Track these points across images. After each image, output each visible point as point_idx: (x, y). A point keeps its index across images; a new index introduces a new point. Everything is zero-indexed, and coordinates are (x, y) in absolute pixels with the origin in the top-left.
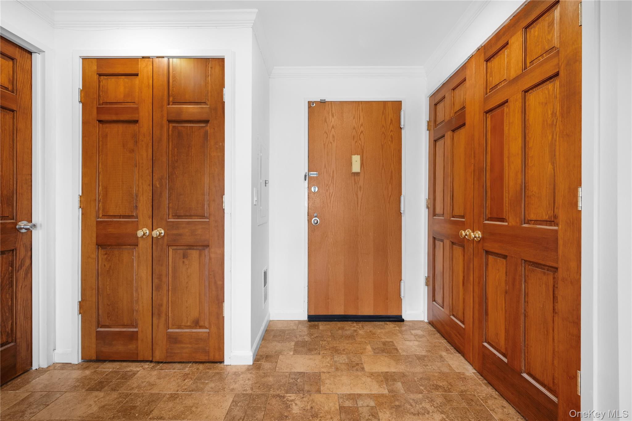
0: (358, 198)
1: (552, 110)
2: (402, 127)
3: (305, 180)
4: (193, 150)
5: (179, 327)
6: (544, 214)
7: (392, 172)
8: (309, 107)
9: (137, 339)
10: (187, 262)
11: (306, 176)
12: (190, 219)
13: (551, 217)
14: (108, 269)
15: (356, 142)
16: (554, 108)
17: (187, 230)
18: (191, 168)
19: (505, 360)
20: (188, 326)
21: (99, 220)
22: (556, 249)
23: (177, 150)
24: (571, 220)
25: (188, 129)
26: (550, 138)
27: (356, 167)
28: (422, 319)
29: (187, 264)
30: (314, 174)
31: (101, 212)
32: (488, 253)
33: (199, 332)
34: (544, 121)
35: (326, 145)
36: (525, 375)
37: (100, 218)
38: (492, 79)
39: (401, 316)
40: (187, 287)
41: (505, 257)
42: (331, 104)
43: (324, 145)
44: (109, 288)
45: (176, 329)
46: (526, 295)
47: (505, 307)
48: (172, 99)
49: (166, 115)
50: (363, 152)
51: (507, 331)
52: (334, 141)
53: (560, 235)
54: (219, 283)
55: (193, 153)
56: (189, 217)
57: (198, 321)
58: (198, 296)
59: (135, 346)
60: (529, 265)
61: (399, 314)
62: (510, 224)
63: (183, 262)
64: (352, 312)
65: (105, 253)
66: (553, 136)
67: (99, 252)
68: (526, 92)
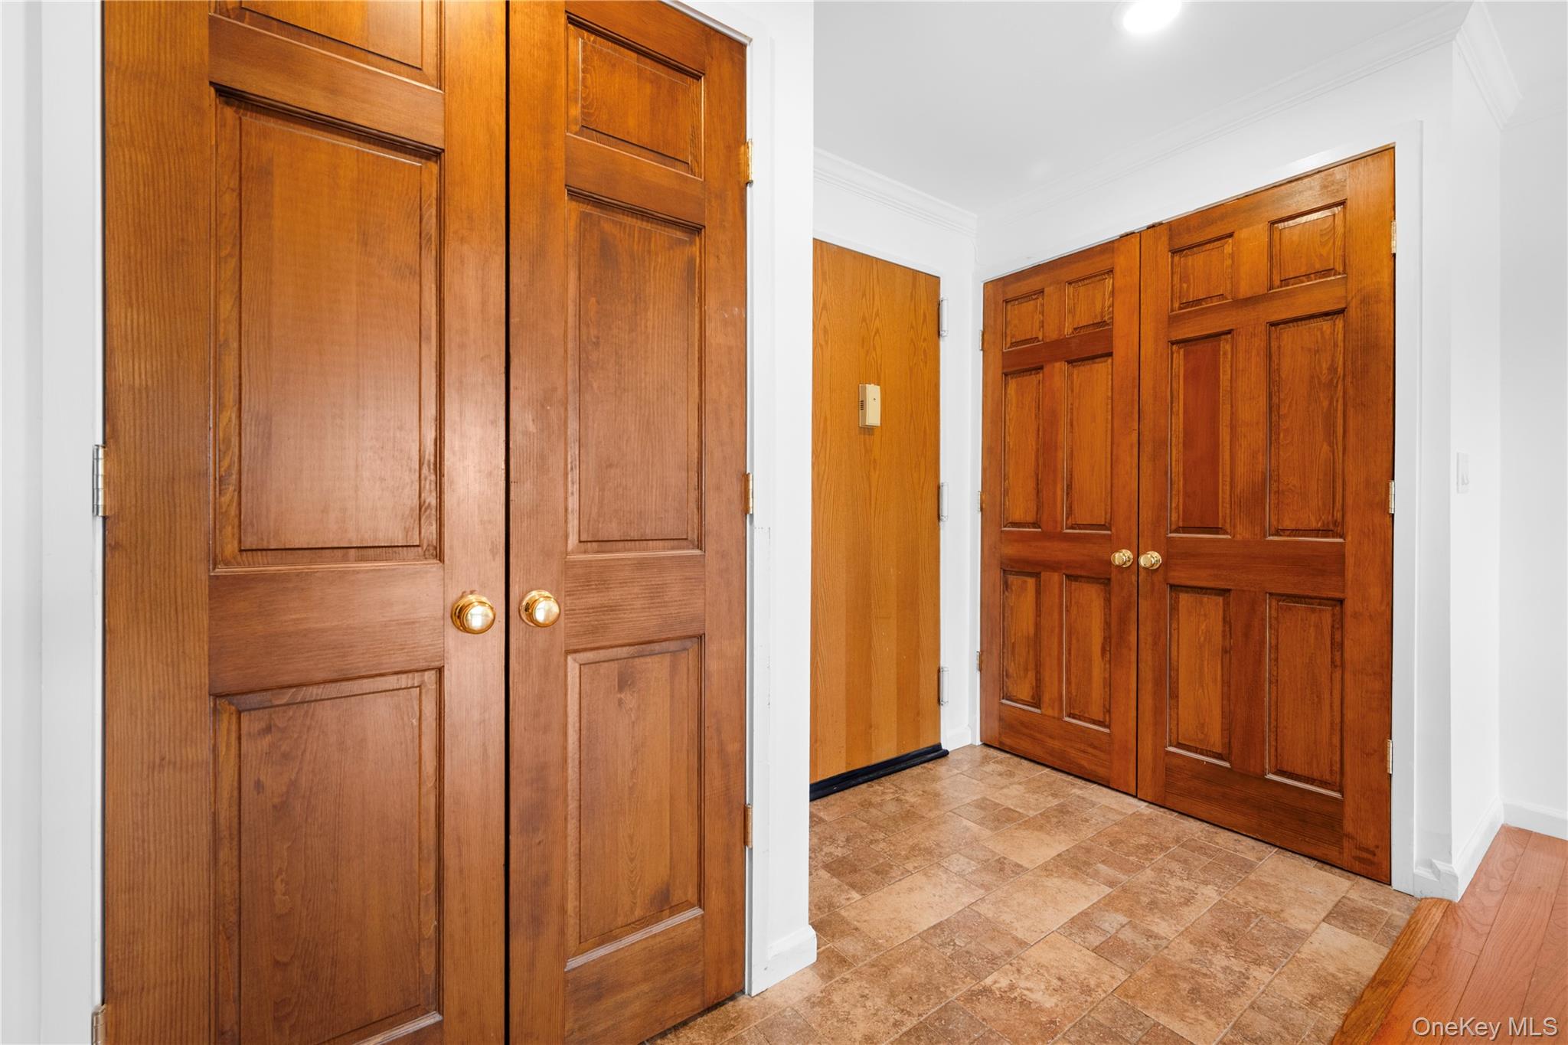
0: (870, 487)
1: (1329, 363)
4: (650, 314)
5: (606, 938)
6: (1313, 519)
7: (925, 431)
10: (630, 699)
12: (640, 550)
13: (1328, 523)
14: (276, 800)
15: (867, 353)
16: (1333, 361)
17: (636, 590)
18: (645, 373)
19: (1227, 765)
20: (633, 923)
21: (221, 570)
22: (1342, 573)
23: (598, 302)
24: (1371, 528)
25: (636, 235)
26: (1326, 404)
28: (974, 741)
29: (631, 709)
32: (1174, 587)
33: (674, 928)
34: (1312, 377)
36: (1272, 777)
37: (227, 564)
38: (1188, 287)
39: (938, 747)
40: (631, 790)
41: (1224, 592)
44: (287, 884)
45: (593, 948)
46: (1276, 648)
47: (1223, 675)
48: (579, 110)
49: (560, 164)
50: (883, 380)
51: (1228, 718)
52: (827, 342)
53: (1349, 551)
54: (732, 748)
55: (650, 324)
56: (637, 543)
57: (668, 890)
58: (668, 807)
60: (1279, 601)
61: (937, 743)
62: (1239, 537)
63: (620, 702)
64: (860, 763)
65: (263, 725)
66: (1331, 403)
67: (224, 725)
68: (1273, 324)
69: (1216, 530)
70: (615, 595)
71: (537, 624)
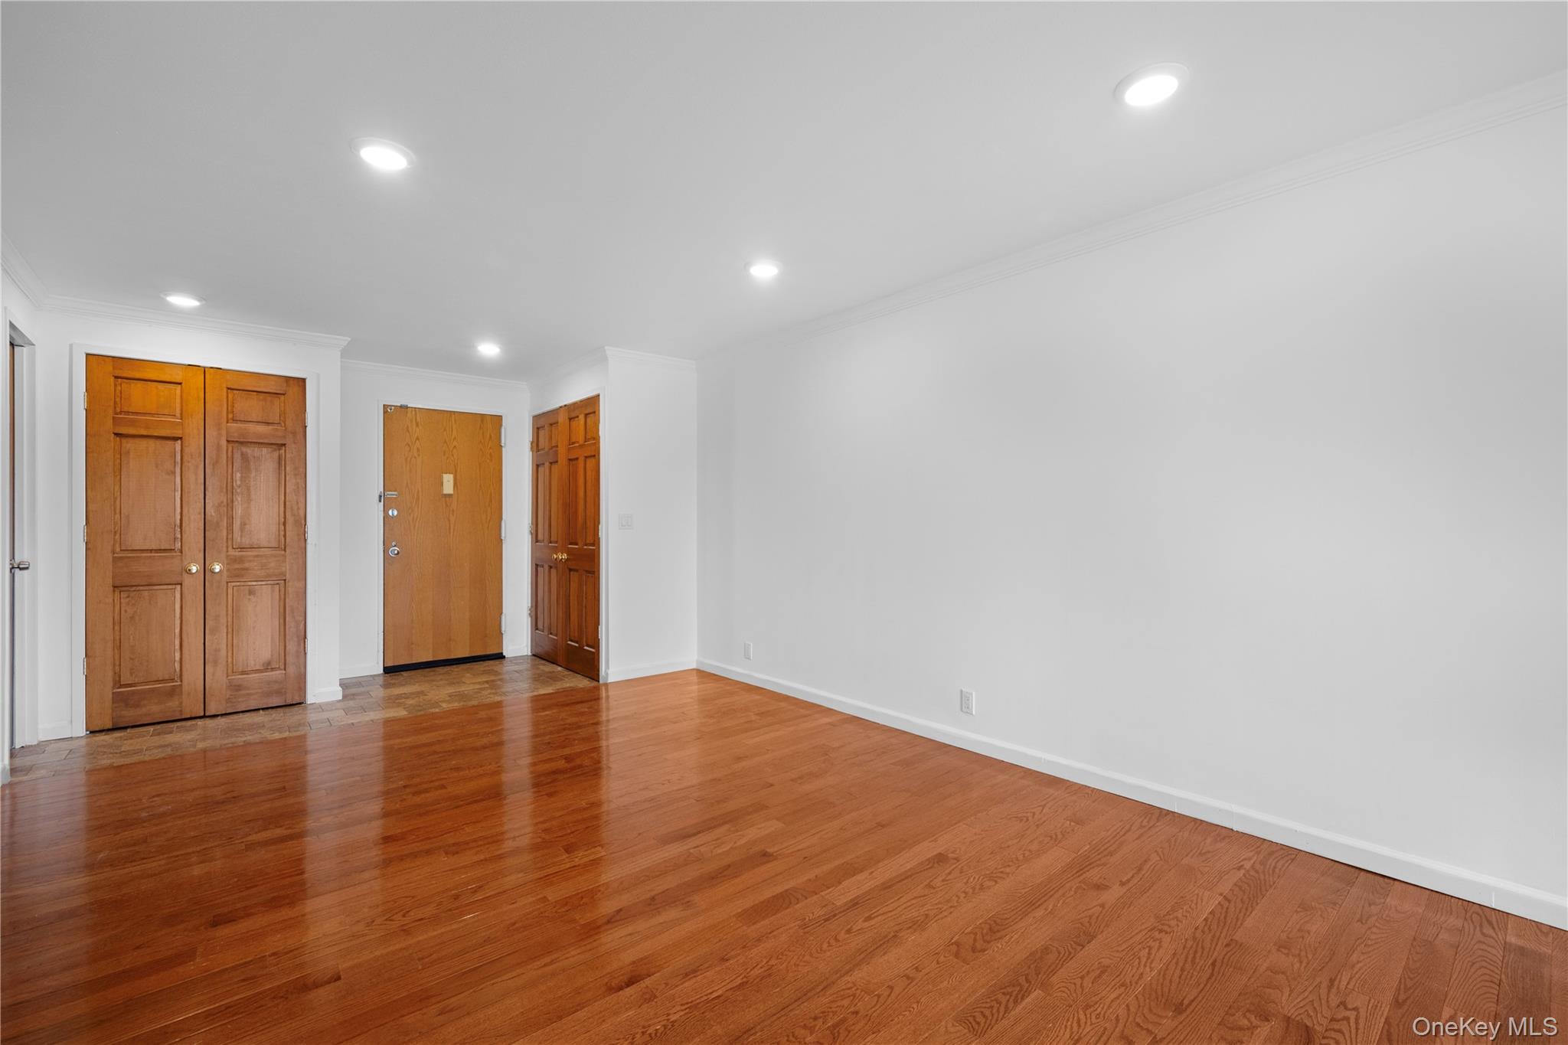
0: (450, 523)
2: (503, 445)
3: (380, 501)
5: (243, 673)
7: (491, 494)
8: (385, 412)
9: (181, 693)
10: (254, 600)
11: (380, 496)
12: (258, 551)
14: (130, 615)
15: (447, 458)
17: (256, 564)
18: (260, 494)
19: (577, 645)
20: (256, 671)
21: (116, 555)
23: (240, 474)
27: (448, 487)
28: (526, 654)
29: (254, 603)
30: (392, 494)
31: (117, 546)
32: (570, 570)
33: (271, 675)
35: (409, 459)
36: (586, 648)
37: (118, 554)
39: (502, 653)
40: (254, 628)
41: (578, 571)
42: (415, 411)
43: (406, 459)
45: (238, 675)
48: (232, 416)
49: (226, 434)
50: (456, 471)
52: (419, 455)
56: (257, 548)
57: (269, 662)
59: (177, 703)
61: (500, 652)
62: (580, 547)
63: (250, 600)
65: (125, 595)
67: (116, 595)
68: (586, 457)
69: (576, 544)
70: (247, 565)
71: (215, 573)
